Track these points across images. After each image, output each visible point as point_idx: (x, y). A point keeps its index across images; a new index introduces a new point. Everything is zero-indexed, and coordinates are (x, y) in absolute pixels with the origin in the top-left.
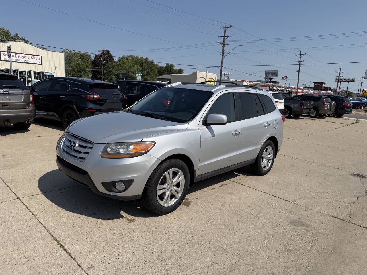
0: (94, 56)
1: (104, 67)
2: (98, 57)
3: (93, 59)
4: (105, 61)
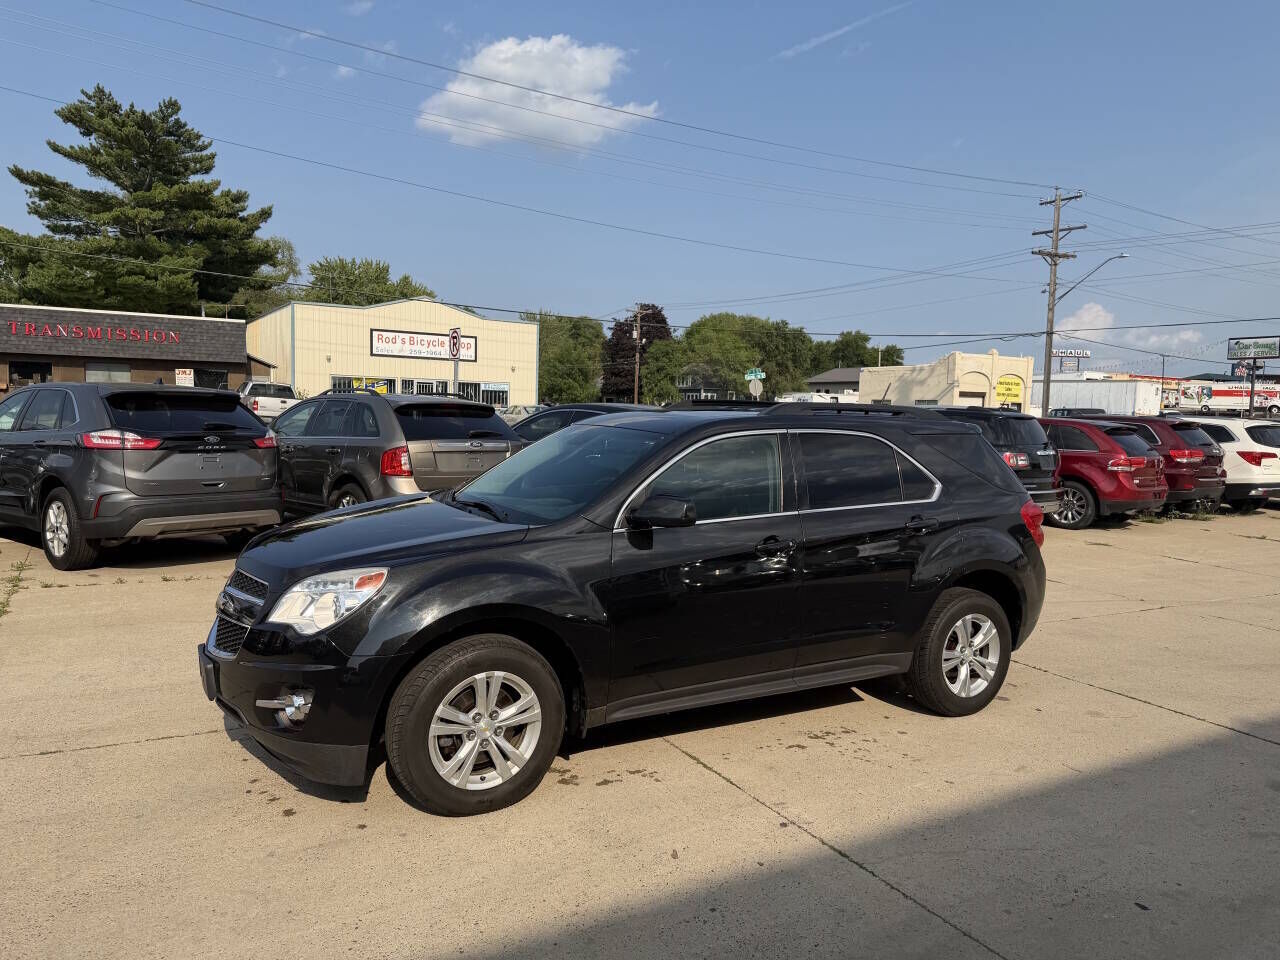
0: (612, 325)
1: (641, 355)
2: (622, 329)
3: (608, 334)
4: (644, 340)
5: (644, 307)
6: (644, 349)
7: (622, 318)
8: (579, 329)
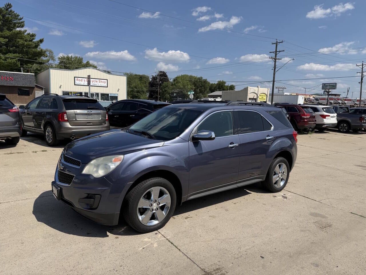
0: (151, 77)
1: (160, 87)
2: (154, 78)
3: (151, 80)
4: (161, 82)
5: (161, 72)
6: (160, 85)
7: (154, 75)
8: (141, 78)
